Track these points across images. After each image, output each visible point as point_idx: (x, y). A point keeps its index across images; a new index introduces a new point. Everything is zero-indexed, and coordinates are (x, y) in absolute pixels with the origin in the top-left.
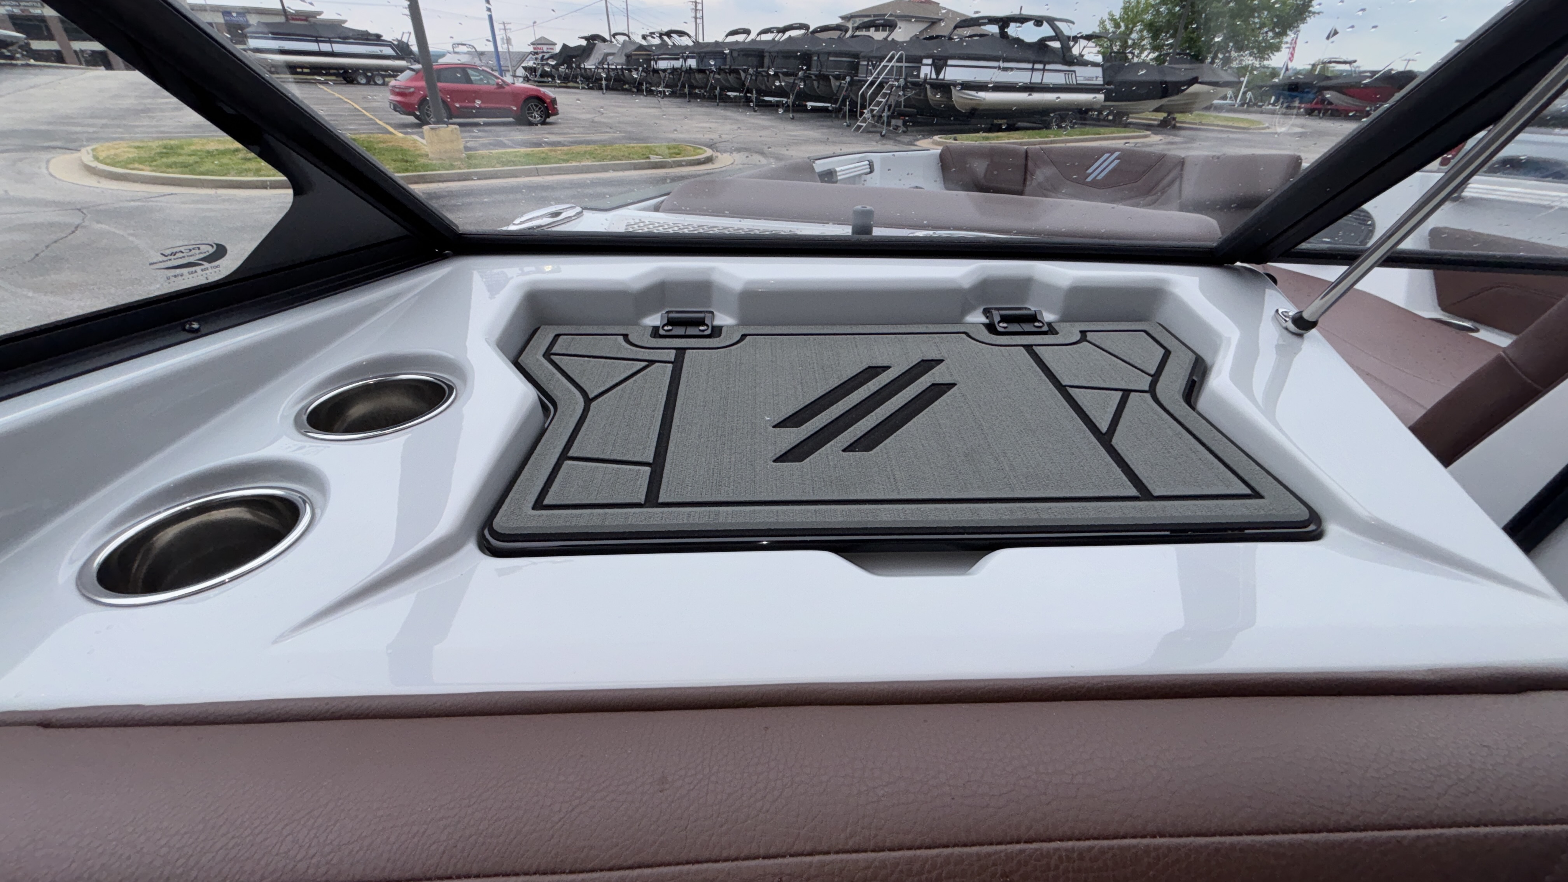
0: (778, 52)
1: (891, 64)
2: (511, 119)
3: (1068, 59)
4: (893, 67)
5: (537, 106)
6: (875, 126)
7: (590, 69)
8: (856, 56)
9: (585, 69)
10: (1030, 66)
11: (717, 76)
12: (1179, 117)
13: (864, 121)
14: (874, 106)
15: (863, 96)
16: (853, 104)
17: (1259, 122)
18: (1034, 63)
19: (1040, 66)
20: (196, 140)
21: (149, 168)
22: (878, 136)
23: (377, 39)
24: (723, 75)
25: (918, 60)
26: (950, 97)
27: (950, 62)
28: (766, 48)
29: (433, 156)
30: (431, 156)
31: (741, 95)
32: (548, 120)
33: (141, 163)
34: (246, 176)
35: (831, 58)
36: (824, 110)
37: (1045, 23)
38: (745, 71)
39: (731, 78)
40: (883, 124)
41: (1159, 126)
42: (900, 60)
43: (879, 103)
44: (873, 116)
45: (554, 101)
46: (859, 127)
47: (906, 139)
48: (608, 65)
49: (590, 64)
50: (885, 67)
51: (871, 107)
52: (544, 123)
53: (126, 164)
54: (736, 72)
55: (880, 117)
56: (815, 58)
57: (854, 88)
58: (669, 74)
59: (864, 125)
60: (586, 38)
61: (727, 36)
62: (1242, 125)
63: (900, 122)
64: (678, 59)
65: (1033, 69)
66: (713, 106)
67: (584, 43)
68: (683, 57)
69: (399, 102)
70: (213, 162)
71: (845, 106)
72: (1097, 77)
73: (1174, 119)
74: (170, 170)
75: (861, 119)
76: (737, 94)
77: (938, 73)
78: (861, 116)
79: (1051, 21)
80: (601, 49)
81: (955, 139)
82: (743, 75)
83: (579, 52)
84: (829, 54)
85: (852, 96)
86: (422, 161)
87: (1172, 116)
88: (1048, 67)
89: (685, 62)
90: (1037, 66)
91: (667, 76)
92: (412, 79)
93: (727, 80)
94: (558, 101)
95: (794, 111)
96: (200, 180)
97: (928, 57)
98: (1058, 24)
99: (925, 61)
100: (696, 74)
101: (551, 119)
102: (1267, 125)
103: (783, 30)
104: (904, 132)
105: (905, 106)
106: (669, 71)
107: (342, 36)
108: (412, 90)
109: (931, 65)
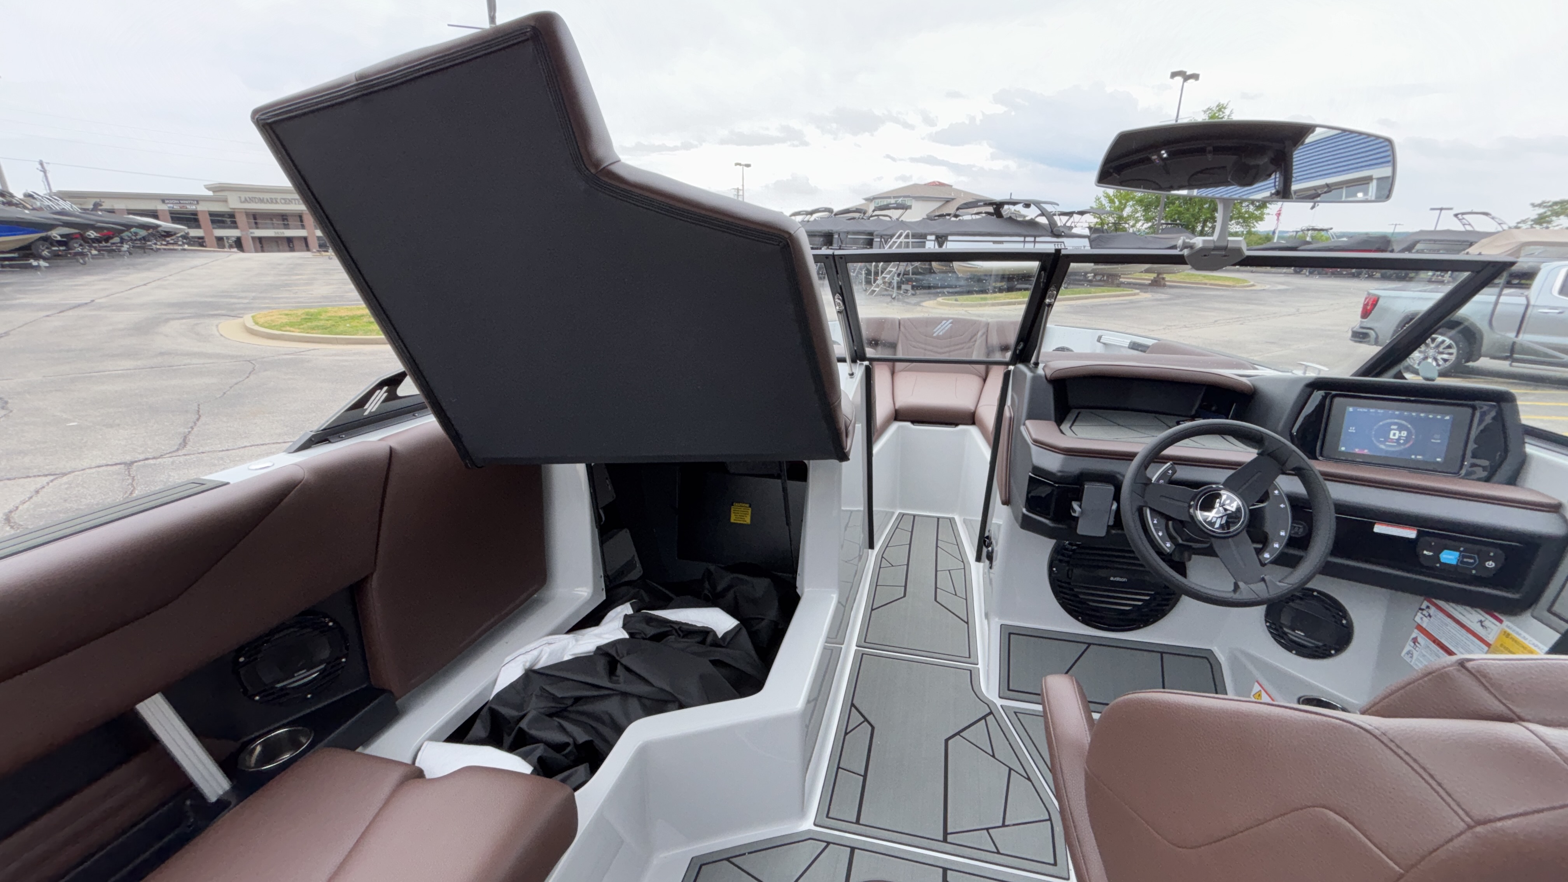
1: (899, 241)
3: (1055, 233)
4: (901, 242)
6: (886, 290)
8: (872, 232)
10: (1022, 239)
13: (878, 286)
14: (886, 274)
16: (868, 272)
17: (1244, 281)
18: (1025, 236)
19: (1032, 239)
20: (330, 308)
21: (298, 330)
22: (889, 299)
25: (924, 236)
27: (950, 238)
33: (291, 326)
34: (371, 335)
35: (849, 236)
37: (1032, 206)
40: (893, 288)
41: (1150, 285)
42: (907, 236)
44: (884, 283)
46: (874, 291)
47: (914, 300)
50: (895, 242)
51: (883, 275)
53: (281, 327)
55: (890, 283)
56: (837, 236)
59: (877, 289)
62: (1227, 283)
63: (909, 287)
65: (1024, 242)
70: (345, 325)
71: (862, 273)
72: (1084, 247)
73: (1163, 279)
74: (314, 331)
75: (874, 285)
77: (941, 246)
78: (874, 282)
79: (1037, 204)
81: (956, 300)
84: (848, 233)
87: (1161, 276)
88: (1038, 239)
90: (1028, 239)
96: (337, 339)
97: (931, 234)
98: (1044, 205)
99: (929, 237)
102: (1252, 283)
103: (811, 213)
104: (913, 295)
105: (913, 274)
109: (934, 241)
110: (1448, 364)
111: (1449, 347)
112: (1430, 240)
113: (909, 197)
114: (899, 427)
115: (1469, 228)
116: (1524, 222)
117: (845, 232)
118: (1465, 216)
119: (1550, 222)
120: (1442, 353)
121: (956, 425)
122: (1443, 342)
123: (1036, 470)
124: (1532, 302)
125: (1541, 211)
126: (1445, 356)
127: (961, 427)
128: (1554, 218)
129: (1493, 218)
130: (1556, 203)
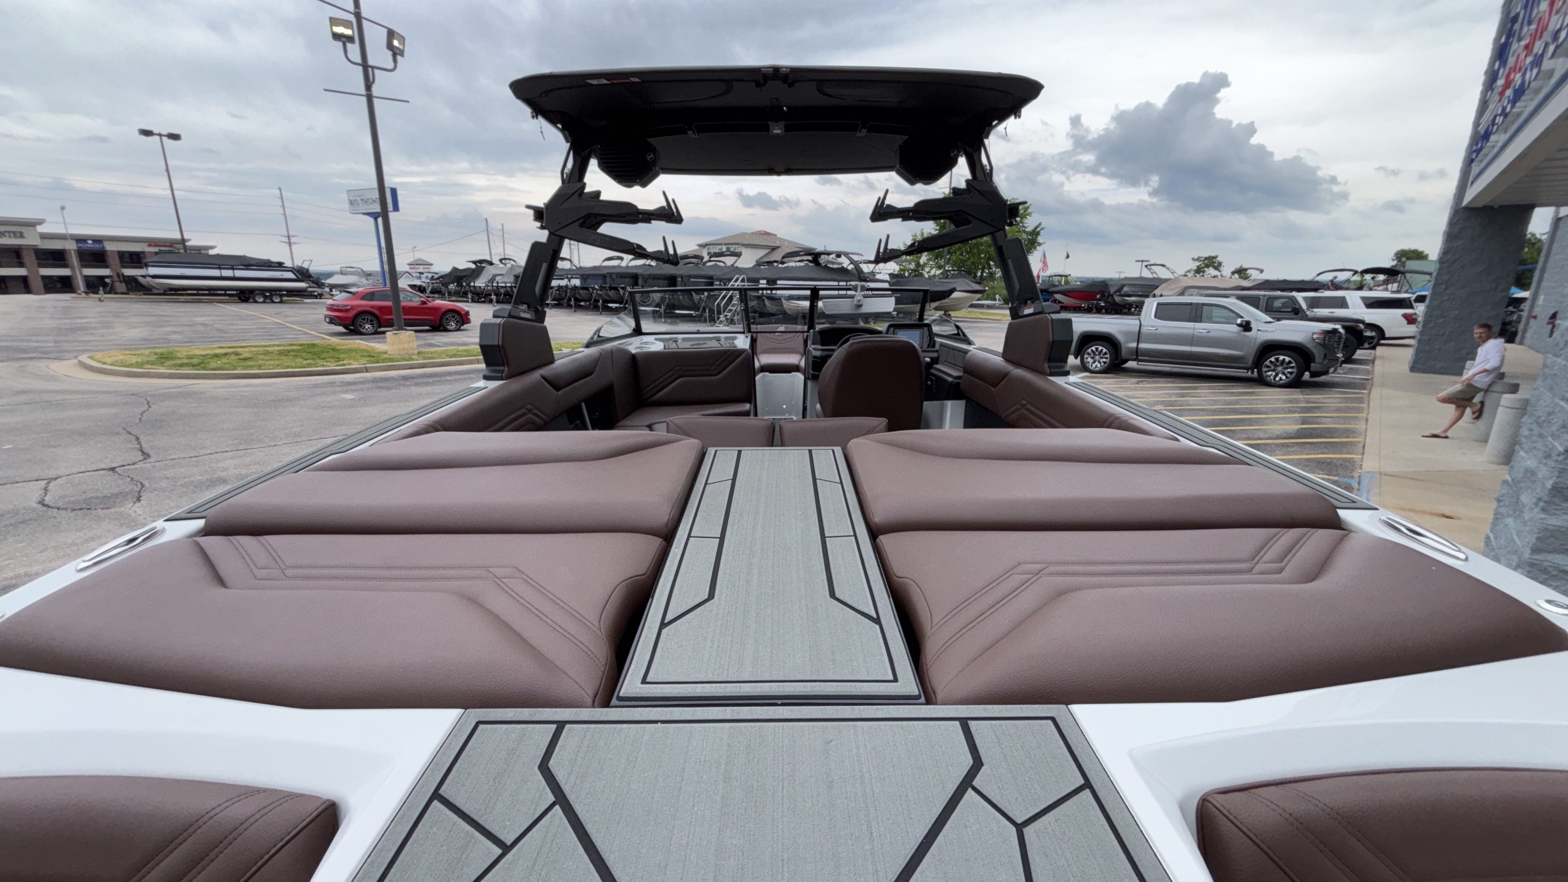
0: (649, 275)
1: (736, 283)
2: (427, 328)
3: (863, 278)
5: (453, 317)
7: (480, 287)
8: (711, 278)
9: (474, 287)
11: (599, 292)
12: (952, 313)
13: (720, 322)
14: (727, 312)
15: (718, 305)
16: (711, 311)
18: (839, 281)
19: (844, 283)
23: (280, 266)
24: (604, 291)
25: (756, 281)
26: (782, 305)
27: (778, 281)
28: (639, 271)
29: (392, 353)
30: (389, 352)
31: (622, 306)
32: (462, 328)
33: (152, 364)
35: (691, 280)
36: (690, 316)
37: (842, 256)
38: (623, 288)
39: (612, 293)
42: (743, 280)
43: (731, 310)
44: (727, 319)
45: (467, 313)
48: (498, 283)
49: (480, 283)
50: (733, 285)
51: (724, 313)
52: (458, 330)
53: (139, 365)
54: (616, 289)
55: (733, 320)
56: (680, 279)
57: (712, 300)
58: (556, 290)
60: (475, 262)
61: (604, 261)
62: (997, 318)
64: (563, 279)
66: (596, 315)
67: (473, 266)
68: (567, 278)
69: (335, 316)
71: (705, 312)
74: (184, 369)
75: (718, 322)
76: (617, 305)
78: (718, 320)
79: (846, 255)
80: (489, 271)
82: (621, 291)
83: (469, 273)
84: (690, 277)
85: (710, 305)
86: (385, 356)
89: (569, 281)
91: (554, 292)
92: (348, 299)
93: (608, 295)
94: (471, 313)
95: (665, 317)
97: (763, 279)
98: (850, 255)
99: (761, 281)
100: (581, 291)
101: (465, 326)
106: (556, 288)
107: (245, 263)
108: (349, 307)
110: (1106, 365)
111: (1106, 353)
112: (1131, 285)
113: (738, 244)
114: (763, 375)
115: (1155, 276)
116: (1189, 271)
117: (687, 276)
118: (1152, 267)
119: (1204, 272)
120: (1102, 358)
121: (790, 372)
122: (1102, 350)
123: (815, 357)
124: (1142, 323)
125: (1198, 264)
126: (1104, 360)
127: (793, 373)
128: (1206, 269)
129: (1168, 269)
130: (1206, 258)
